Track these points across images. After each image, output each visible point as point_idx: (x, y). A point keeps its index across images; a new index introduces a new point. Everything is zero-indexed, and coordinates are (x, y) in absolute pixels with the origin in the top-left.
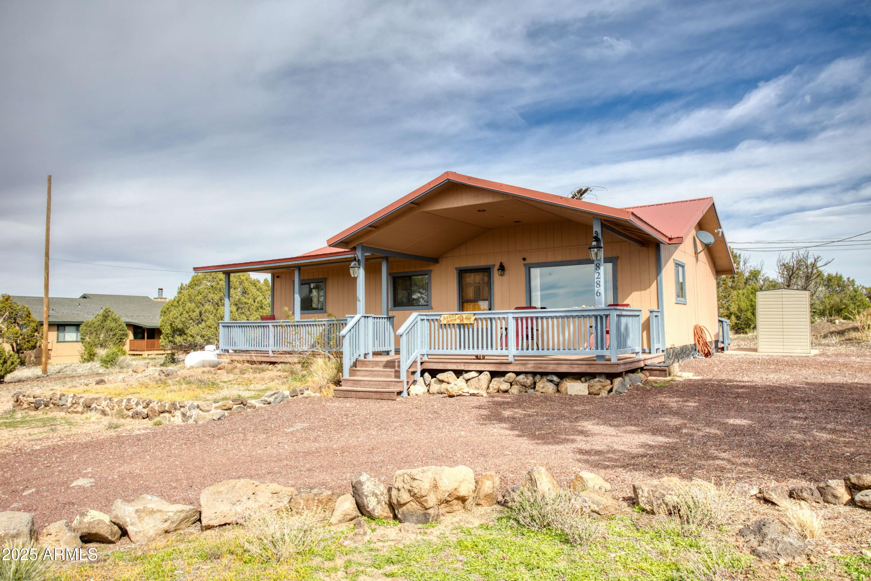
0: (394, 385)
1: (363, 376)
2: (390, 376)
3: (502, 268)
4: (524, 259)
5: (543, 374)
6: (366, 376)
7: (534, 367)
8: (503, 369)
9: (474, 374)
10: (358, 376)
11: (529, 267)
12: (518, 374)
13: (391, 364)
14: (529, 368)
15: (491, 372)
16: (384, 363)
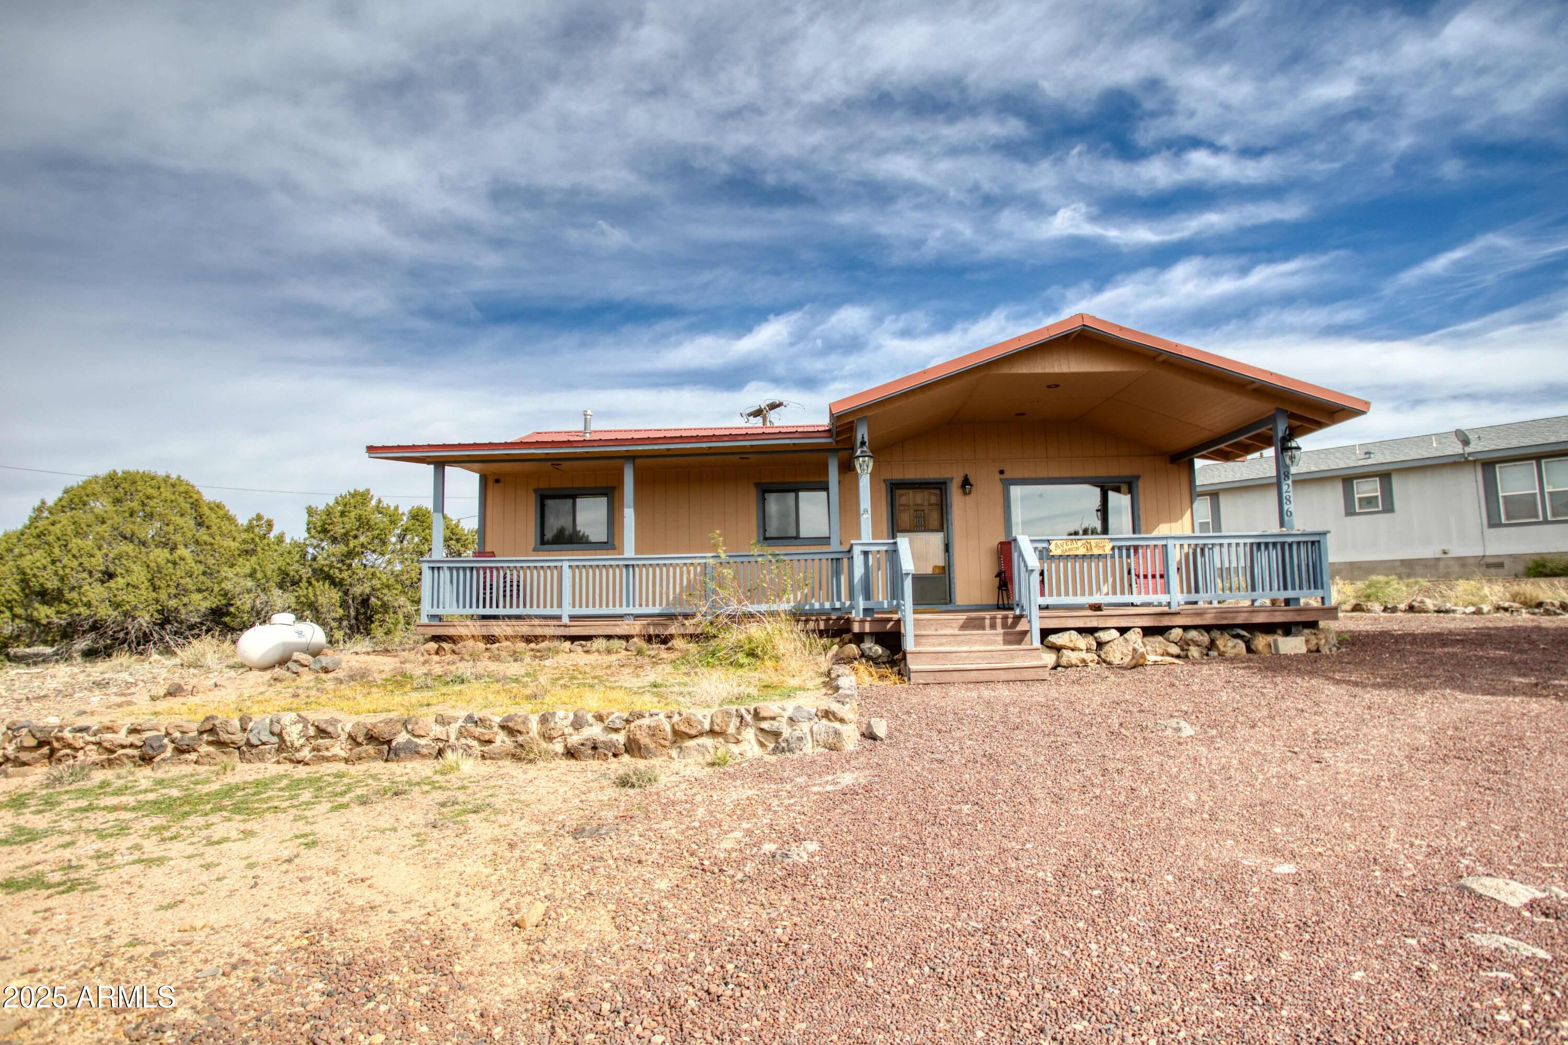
0: (1024, 656)
1: (933, 645)
2: (994, 642)
3: (966, 483)
4: (1002, 472)
5: (1222, 628)
6: (941, 644)
7: (1215, 618)
8: (1166, 622)
9: (1115, 634)
10: (925, 645)
11: (1007, 483)
12: (1185, 628)
13: (977, 622)
14: (1208, 620)
15: (1143, 628)
16: (961, 622)
